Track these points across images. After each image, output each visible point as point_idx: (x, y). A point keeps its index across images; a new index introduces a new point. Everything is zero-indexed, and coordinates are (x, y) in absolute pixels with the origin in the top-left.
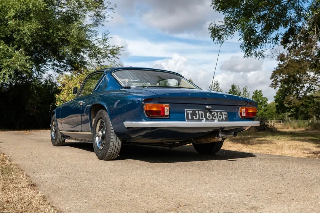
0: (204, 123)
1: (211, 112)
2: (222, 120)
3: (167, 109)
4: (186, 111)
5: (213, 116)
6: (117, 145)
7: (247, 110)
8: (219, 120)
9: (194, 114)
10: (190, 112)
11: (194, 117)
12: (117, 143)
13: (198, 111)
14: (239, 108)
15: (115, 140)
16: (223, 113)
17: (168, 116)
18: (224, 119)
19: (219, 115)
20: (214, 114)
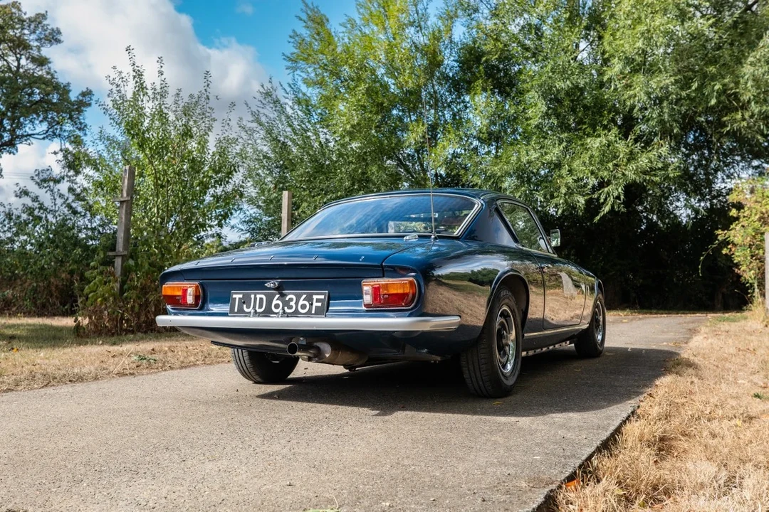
2: (309, 314)
3: (190, 291)
4: (232, 294)
9: (245, 301)
10: (238, 297)
13: (256, 294)
16: (315, 297)
17: (196, 304)
18: (313, 312)
19: (301, 302)
20: (291, 300)
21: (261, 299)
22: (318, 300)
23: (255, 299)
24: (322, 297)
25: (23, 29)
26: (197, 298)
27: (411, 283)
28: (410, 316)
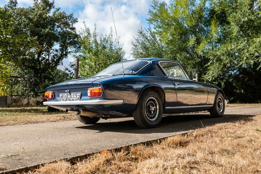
1: (70, 94)
2: (76, 100)
3: (50, 94)
10: (61, 95)
11: (62, 98)
13: (65, 94)
16: (78, 94)
17: (52, 98)
18: (77, 99)
19: (74, 96)
20: (72, 96)
21: (66, 96)
22: (78, 95)
23: (64, 96)
24: (79, 94)
25: (67, 19)
26: (52, 96)
27: (99, 89)
28: (100, 99)
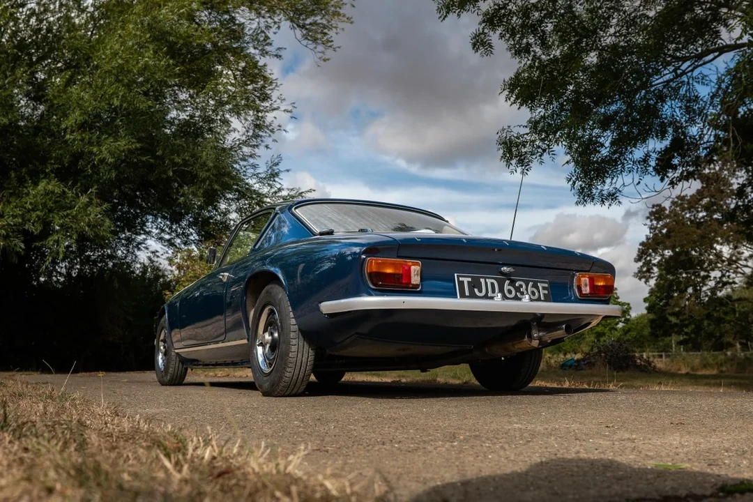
0: (498, 303)
1: (512, 283)
2: (539, 299)
3: (415, 269)
4: (458, 277)
5: (518, 289)
6: (304, 359)
7: (592, 280)
8: (531, 300)
9: (475, 284)
10: (466, 280)
11: (476, 290)
12: (306, 355)
13: (485, 278)
14: (574, 275)
15: (300, 350)
16: (540, 285)
17: (419, 285)
18: (542, 298)
19: (530, 289)
20: (521, 286)
21: (492, 284)
23: (486, 284)
24: (546, 285)
